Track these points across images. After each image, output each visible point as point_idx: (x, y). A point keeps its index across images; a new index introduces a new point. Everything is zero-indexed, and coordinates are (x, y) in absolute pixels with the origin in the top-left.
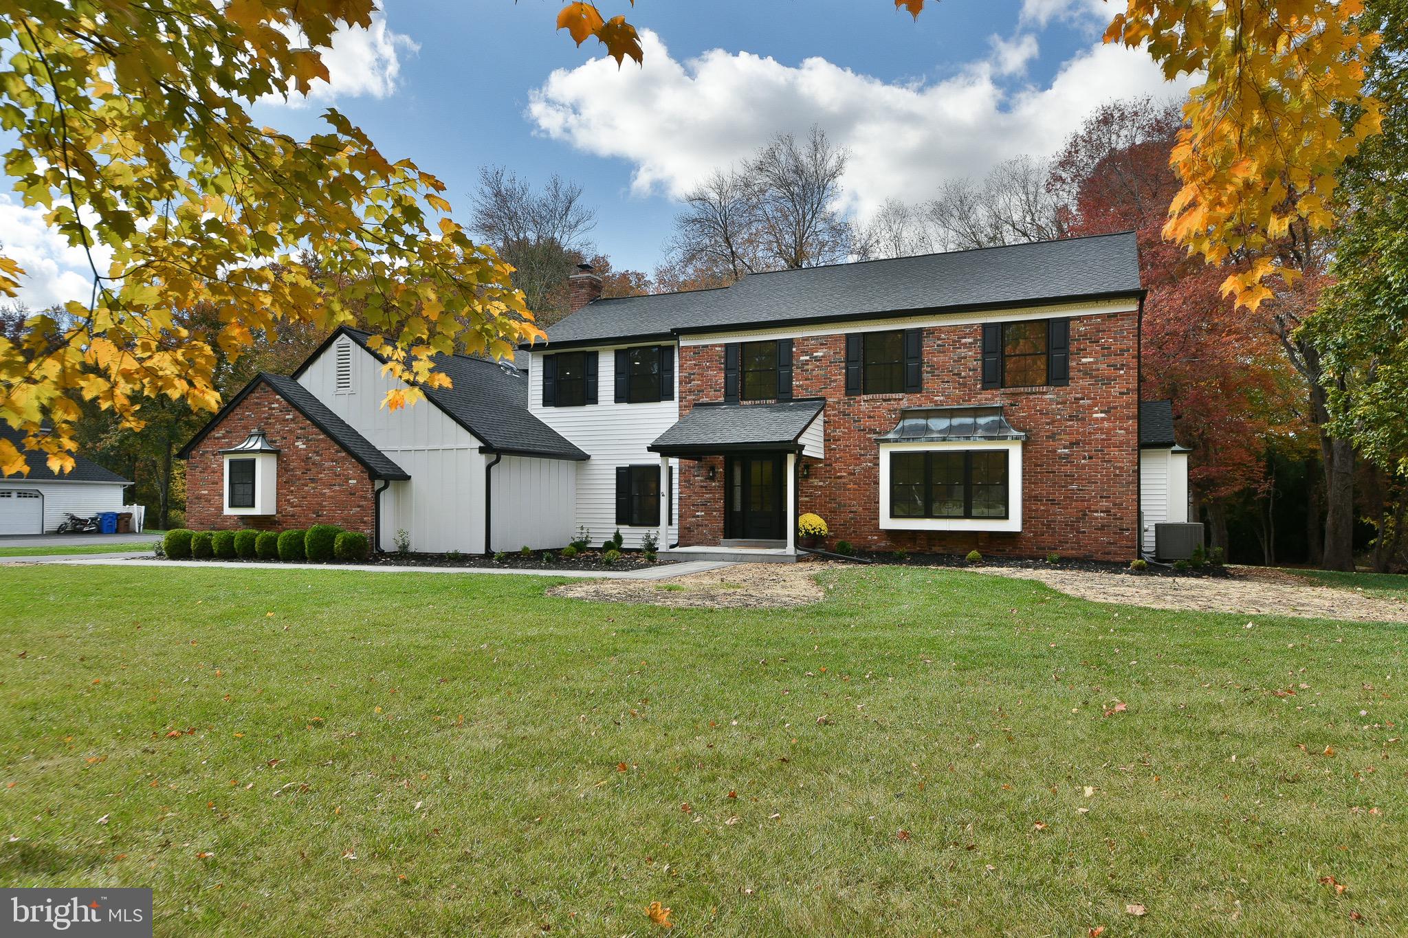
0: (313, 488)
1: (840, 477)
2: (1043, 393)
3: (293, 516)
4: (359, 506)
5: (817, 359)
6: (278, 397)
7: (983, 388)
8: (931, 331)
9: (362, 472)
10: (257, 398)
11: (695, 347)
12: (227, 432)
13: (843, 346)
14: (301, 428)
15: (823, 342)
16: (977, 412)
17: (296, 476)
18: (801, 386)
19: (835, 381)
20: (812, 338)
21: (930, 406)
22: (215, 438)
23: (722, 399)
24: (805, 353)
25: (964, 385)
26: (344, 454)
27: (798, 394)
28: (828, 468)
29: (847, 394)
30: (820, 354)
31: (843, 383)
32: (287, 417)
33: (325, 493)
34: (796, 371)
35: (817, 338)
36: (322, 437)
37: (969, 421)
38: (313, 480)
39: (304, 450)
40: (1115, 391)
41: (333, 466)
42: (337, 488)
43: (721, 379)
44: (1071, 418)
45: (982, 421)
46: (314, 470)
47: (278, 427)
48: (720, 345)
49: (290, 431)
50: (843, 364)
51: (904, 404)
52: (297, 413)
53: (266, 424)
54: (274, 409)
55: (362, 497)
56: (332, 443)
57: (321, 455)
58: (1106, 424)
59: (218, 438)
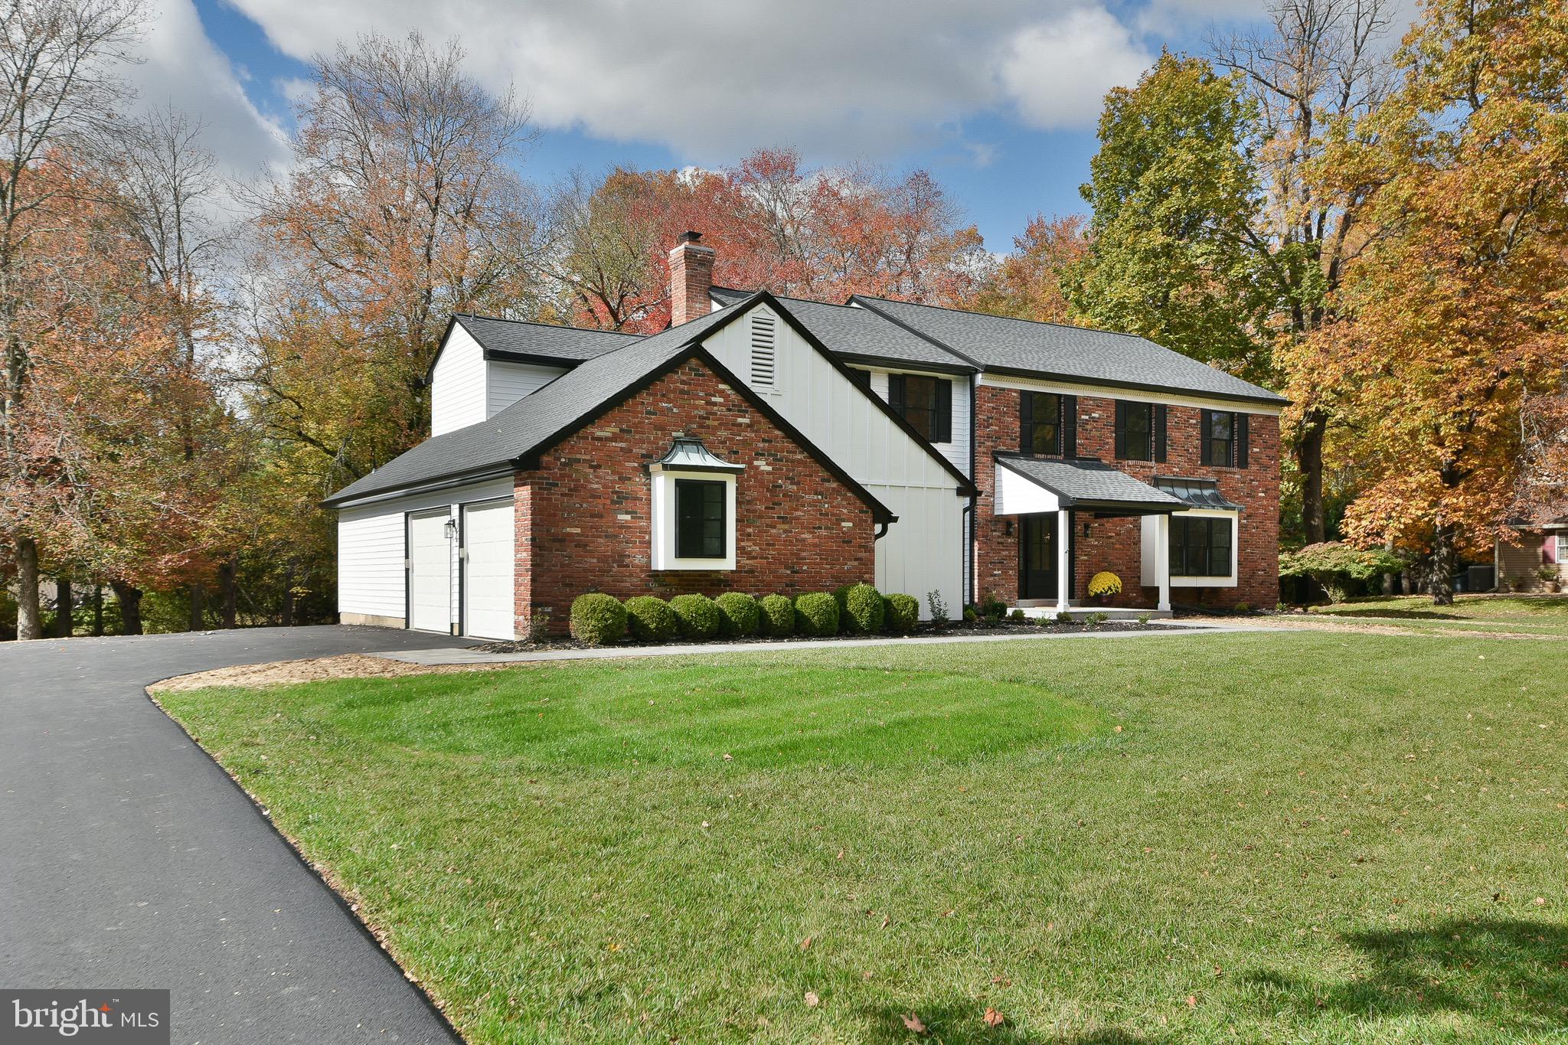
0: (785, 531)
1: (1110, 537)
2: (1234, 473)
3: (751, 571)
4: (856, 560)
5: (1094, 420)
6: (722, 386)
7: (1202, 465)
8: (1172, 408)
9: (861, 512)
10: (683, 382)
11: (994, 388)
12: (622, 430)
13: (1113, 410)
14: (764, 441)
15: (1099, 403)
16: (1201, 485)
17: (755, 511)
18: (1082, 445)
19: (1107, 443)
20: (1091, 398)
21: (1170, 476)
22: (593, 439)
23: (1017, 450)
24: (1085, 412)
25: (1190, 460)
26: (835, 485)
27: (1081, 452)
28: (1102, 528)
29: (1116, 458)
30: (1097, 415)
31: (1113, 446)
32: (740, 420)
33: (804, 540)
34: (1079, 429)
35: (1094, 399)
36: (799, 457)
37: (1198, 492)
38: (784, 519)
39: (768, 473)
40: (1270, 476)
41: (819, 501)
42: (823, 532)
43: (1016, 427)
44: (1249, 495)
45: (1207, 492)
46: (786, 505)
47: (723, 434)
48: (1015, 391)
49: (745, 443)
50: (1113, 428)
51: (1154, 471)
52: (758, 416)
53: (701, 426)
54: (715, 404)
55: (860, 546)
56: (816, 467)
57: (798, 483)
58: (1265, 503)
59: (600, 439)
